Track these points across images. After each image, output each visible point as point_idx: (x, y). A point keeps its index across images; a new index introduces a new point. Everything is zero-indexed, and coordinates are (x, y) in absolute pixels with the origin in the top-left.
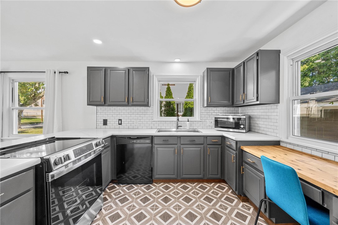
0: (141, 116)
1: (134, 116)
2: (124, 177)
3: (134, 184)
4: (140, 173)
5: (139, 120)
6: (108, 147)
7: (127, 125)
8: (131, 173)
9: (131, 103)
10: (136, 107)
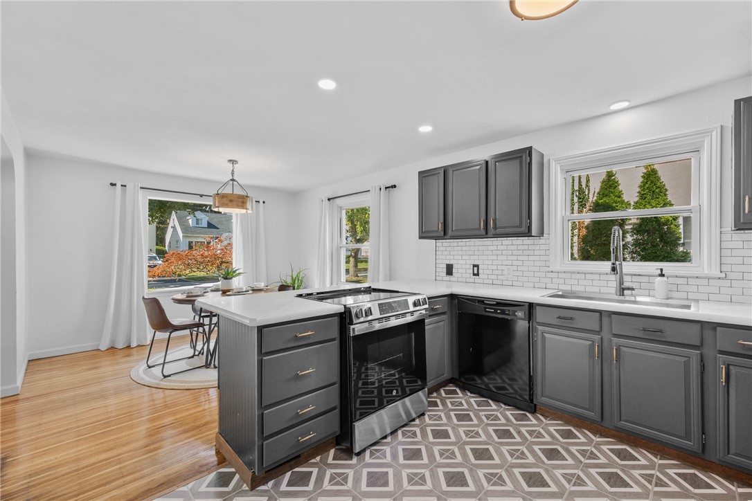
0: (520, 258)
1: (505, 258)
2: (479, 381)
3: (492, 400)
4: (515, 387)
5: (515, 268)
6: (444, 313)
7: (490, 277)
8: (495, 379)
9: (491, 231)
10: (509, 238)
